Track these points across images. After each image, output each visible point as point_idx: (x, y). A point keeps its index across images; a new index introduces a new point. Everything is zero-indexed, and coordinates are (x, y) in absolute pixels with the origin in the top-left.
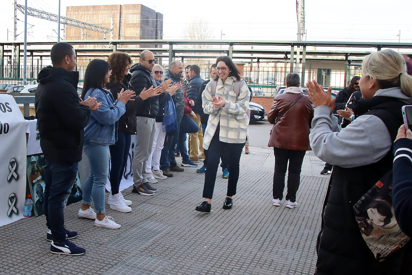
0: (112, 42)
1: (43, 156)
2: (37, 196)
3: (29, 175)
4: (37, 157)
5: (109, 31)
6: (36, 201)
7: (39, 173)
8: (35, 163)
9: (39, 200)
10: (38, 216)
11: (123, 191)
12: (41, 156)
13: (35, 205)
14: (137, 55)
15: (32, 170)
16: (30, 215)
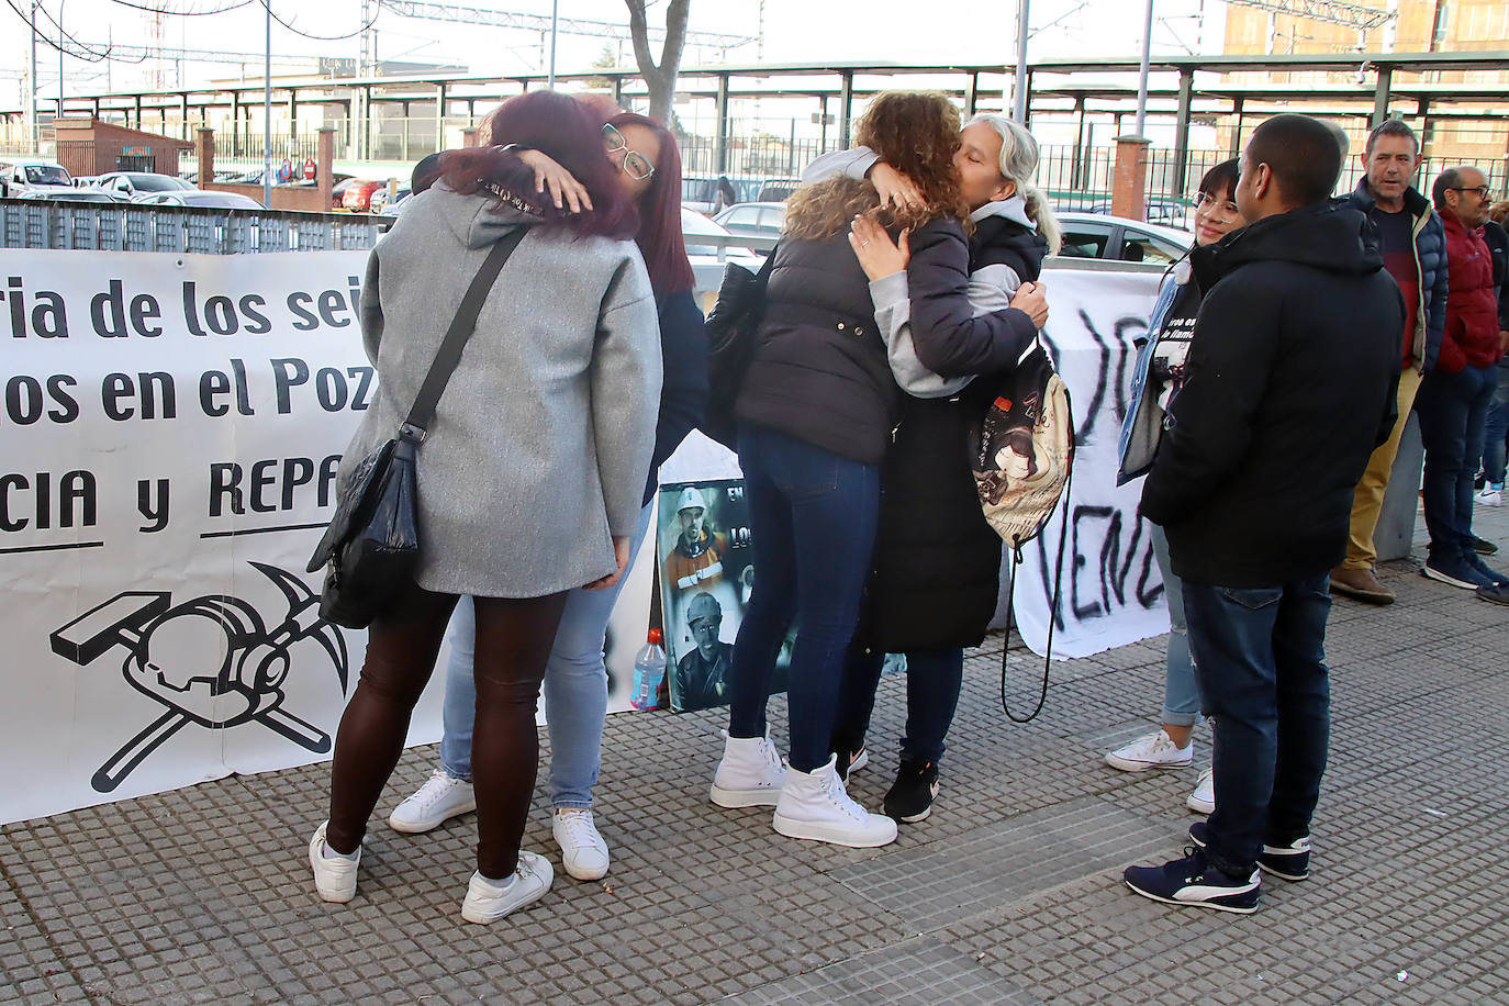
0: (1372, 63)
1: (739, 492)
2: (690, 635)
3: (665, 558)
4: (712, 493)
5: (1379, 20)
6: (681, 655)
7: (711, 552)
8: (698, 516)
9: (695, 654)
10: (683, 712)
11: (1095, 658)
12: (730, 490)
13: (675, 670)
14: (1481, 112)
15: (682, 538)
16: (652, 701)
